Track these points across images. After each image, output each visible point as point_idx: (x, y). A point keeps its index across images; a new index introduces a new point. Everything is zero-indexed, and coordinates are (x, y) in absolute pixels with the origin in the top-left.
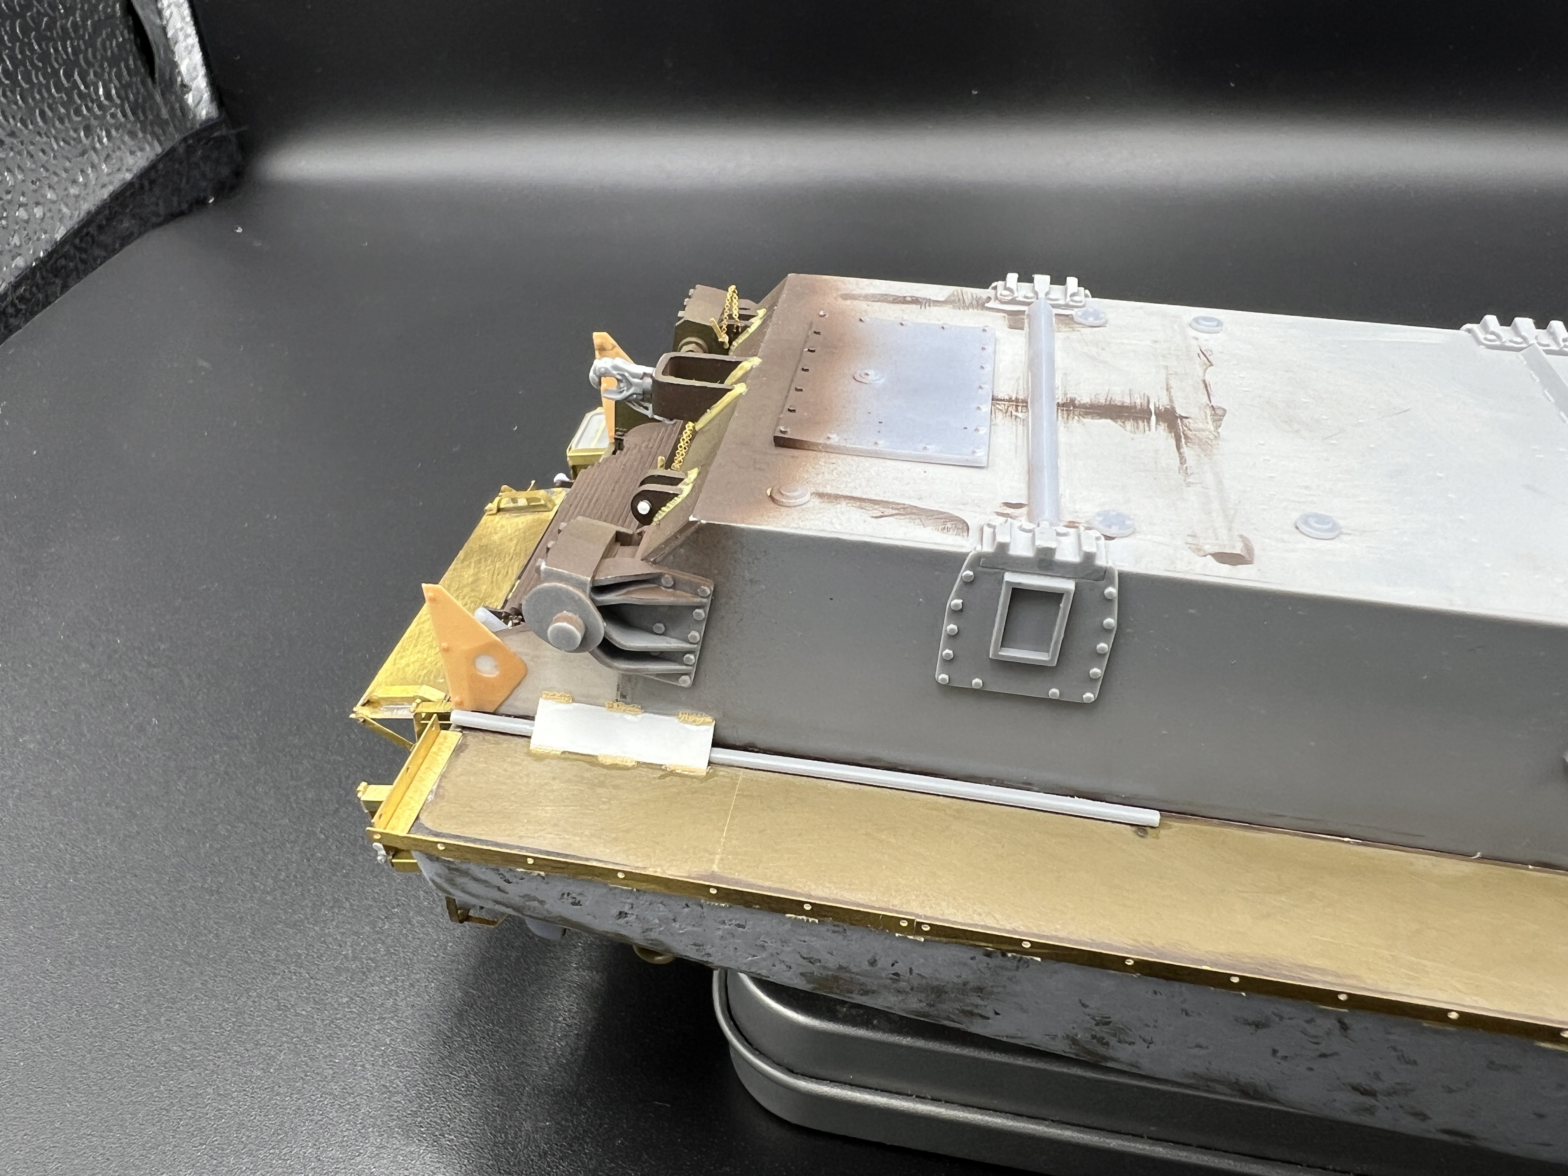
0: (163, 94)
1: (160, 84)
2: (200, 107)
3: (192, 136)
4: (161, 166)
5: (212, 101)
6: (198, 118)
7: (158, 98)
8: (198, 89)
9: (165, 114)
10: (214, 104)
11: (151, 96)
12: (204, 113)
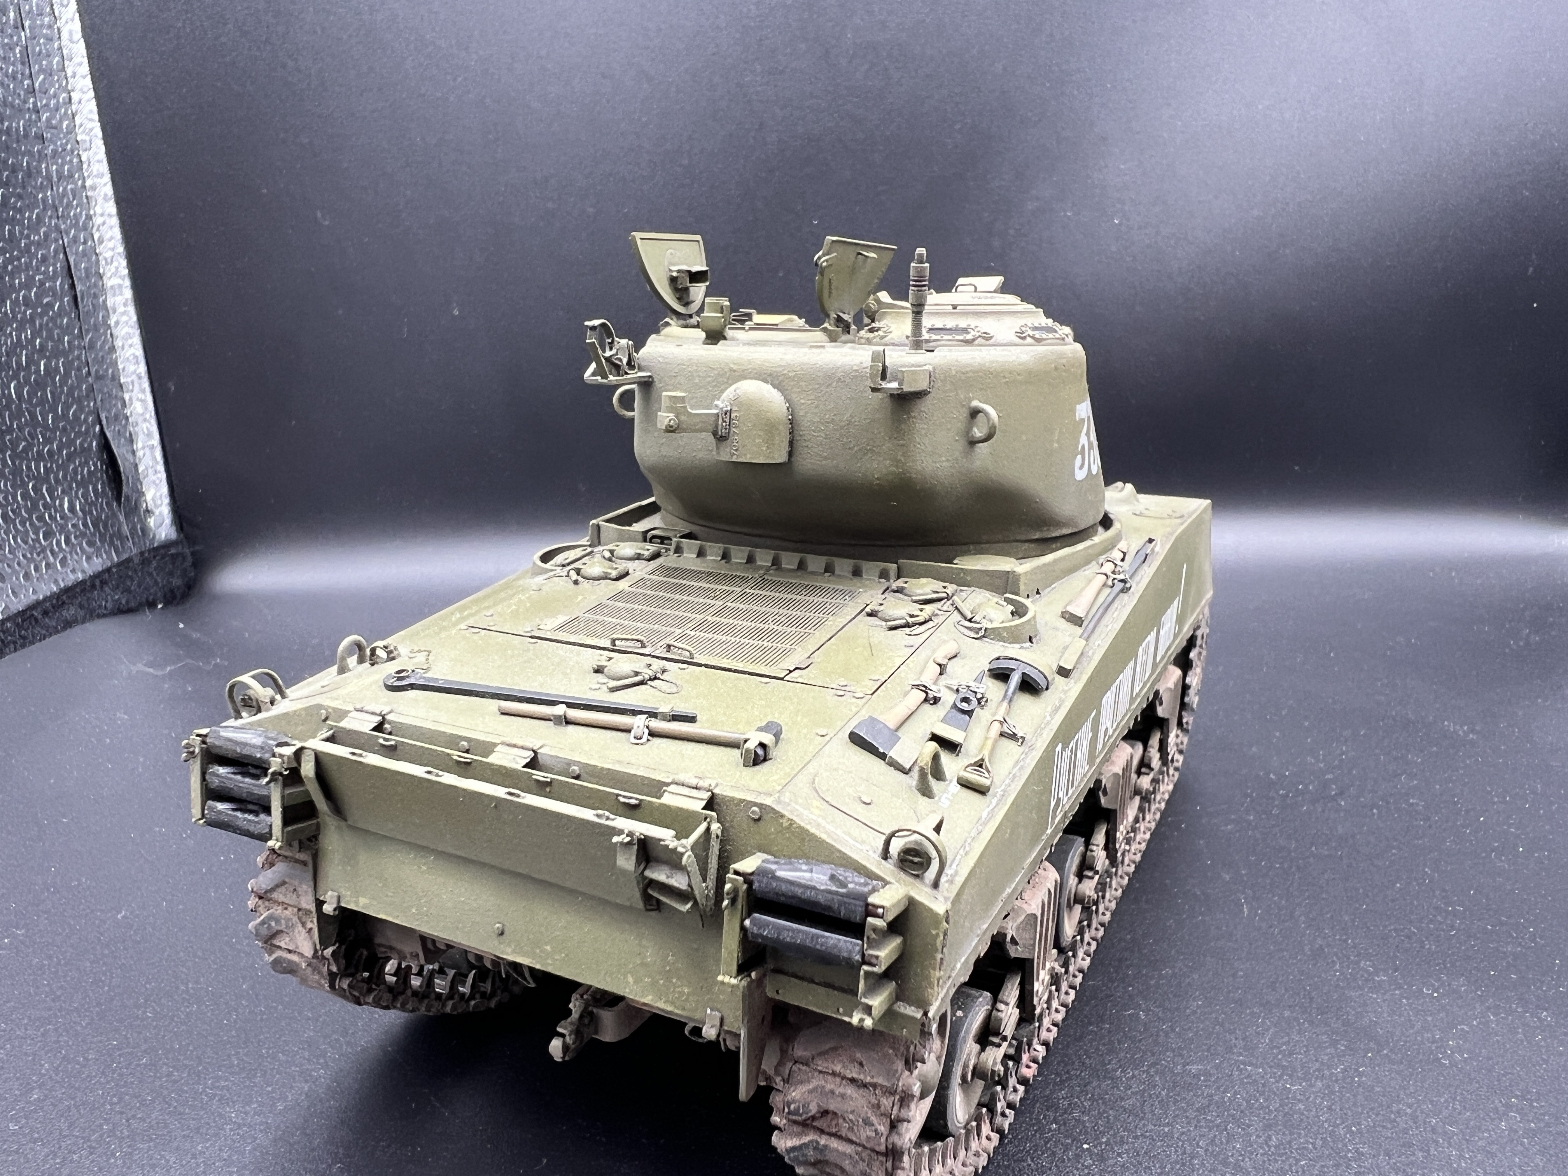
0: (127, 516)
1: (125, 508)
2: (160, 529)
3: (149, 551)
4: (114, 570)
5: (171, 525)
6: (157, 537)
7: (122, 518)
8: (160, 513)
9: (126, 530)
10: (174, 528)
11: (114, 515)
12: (163, 536)
